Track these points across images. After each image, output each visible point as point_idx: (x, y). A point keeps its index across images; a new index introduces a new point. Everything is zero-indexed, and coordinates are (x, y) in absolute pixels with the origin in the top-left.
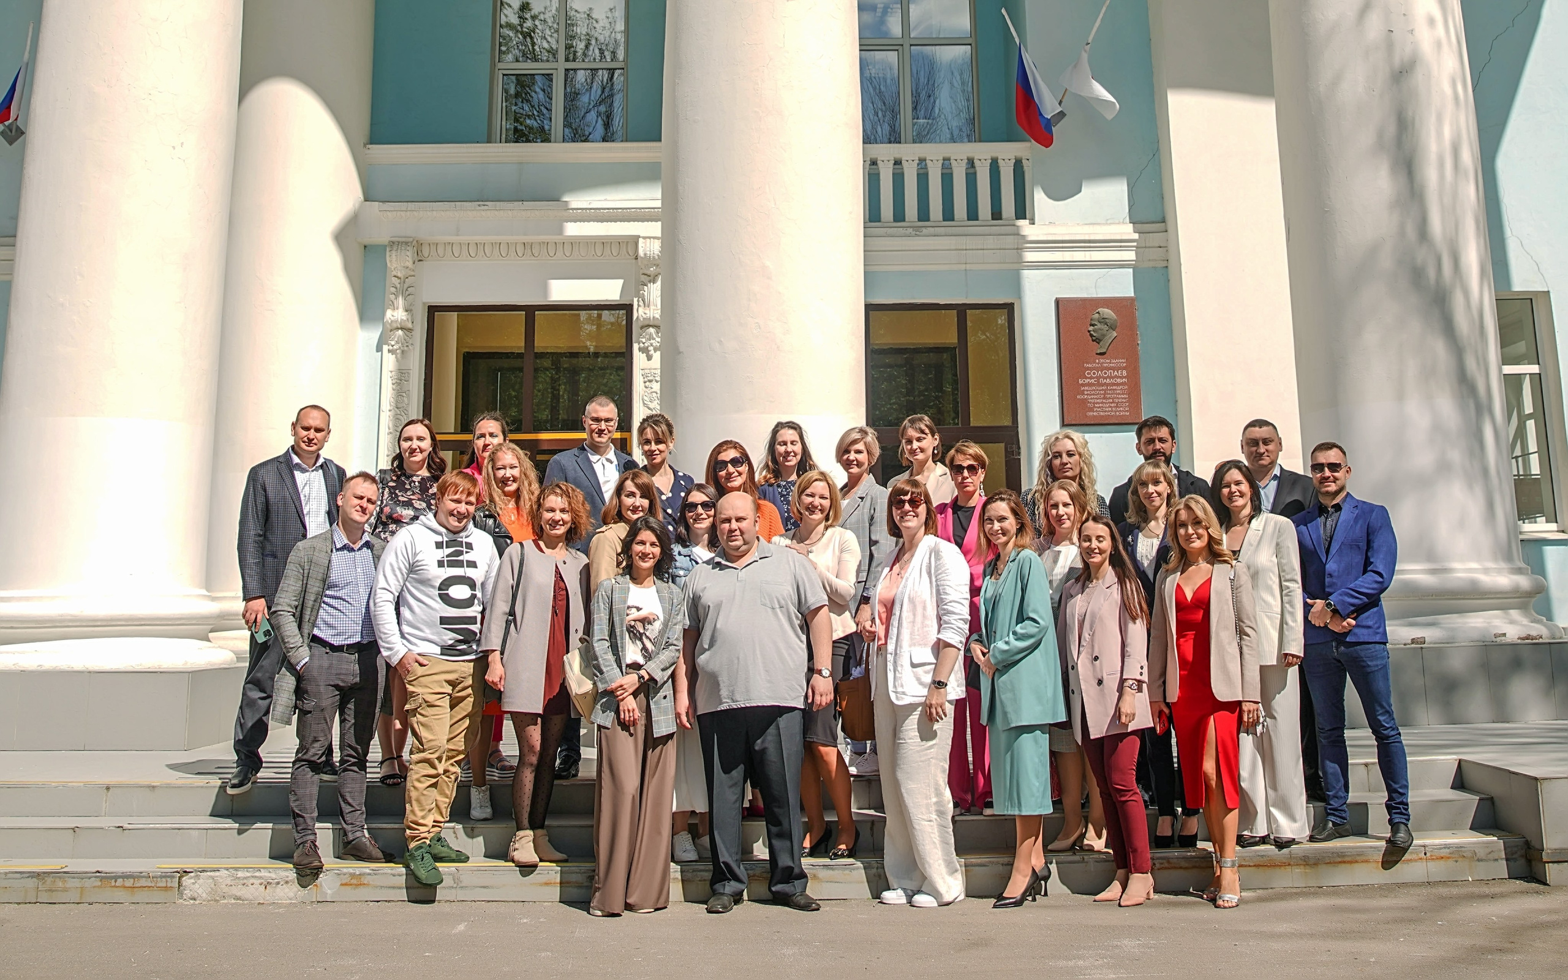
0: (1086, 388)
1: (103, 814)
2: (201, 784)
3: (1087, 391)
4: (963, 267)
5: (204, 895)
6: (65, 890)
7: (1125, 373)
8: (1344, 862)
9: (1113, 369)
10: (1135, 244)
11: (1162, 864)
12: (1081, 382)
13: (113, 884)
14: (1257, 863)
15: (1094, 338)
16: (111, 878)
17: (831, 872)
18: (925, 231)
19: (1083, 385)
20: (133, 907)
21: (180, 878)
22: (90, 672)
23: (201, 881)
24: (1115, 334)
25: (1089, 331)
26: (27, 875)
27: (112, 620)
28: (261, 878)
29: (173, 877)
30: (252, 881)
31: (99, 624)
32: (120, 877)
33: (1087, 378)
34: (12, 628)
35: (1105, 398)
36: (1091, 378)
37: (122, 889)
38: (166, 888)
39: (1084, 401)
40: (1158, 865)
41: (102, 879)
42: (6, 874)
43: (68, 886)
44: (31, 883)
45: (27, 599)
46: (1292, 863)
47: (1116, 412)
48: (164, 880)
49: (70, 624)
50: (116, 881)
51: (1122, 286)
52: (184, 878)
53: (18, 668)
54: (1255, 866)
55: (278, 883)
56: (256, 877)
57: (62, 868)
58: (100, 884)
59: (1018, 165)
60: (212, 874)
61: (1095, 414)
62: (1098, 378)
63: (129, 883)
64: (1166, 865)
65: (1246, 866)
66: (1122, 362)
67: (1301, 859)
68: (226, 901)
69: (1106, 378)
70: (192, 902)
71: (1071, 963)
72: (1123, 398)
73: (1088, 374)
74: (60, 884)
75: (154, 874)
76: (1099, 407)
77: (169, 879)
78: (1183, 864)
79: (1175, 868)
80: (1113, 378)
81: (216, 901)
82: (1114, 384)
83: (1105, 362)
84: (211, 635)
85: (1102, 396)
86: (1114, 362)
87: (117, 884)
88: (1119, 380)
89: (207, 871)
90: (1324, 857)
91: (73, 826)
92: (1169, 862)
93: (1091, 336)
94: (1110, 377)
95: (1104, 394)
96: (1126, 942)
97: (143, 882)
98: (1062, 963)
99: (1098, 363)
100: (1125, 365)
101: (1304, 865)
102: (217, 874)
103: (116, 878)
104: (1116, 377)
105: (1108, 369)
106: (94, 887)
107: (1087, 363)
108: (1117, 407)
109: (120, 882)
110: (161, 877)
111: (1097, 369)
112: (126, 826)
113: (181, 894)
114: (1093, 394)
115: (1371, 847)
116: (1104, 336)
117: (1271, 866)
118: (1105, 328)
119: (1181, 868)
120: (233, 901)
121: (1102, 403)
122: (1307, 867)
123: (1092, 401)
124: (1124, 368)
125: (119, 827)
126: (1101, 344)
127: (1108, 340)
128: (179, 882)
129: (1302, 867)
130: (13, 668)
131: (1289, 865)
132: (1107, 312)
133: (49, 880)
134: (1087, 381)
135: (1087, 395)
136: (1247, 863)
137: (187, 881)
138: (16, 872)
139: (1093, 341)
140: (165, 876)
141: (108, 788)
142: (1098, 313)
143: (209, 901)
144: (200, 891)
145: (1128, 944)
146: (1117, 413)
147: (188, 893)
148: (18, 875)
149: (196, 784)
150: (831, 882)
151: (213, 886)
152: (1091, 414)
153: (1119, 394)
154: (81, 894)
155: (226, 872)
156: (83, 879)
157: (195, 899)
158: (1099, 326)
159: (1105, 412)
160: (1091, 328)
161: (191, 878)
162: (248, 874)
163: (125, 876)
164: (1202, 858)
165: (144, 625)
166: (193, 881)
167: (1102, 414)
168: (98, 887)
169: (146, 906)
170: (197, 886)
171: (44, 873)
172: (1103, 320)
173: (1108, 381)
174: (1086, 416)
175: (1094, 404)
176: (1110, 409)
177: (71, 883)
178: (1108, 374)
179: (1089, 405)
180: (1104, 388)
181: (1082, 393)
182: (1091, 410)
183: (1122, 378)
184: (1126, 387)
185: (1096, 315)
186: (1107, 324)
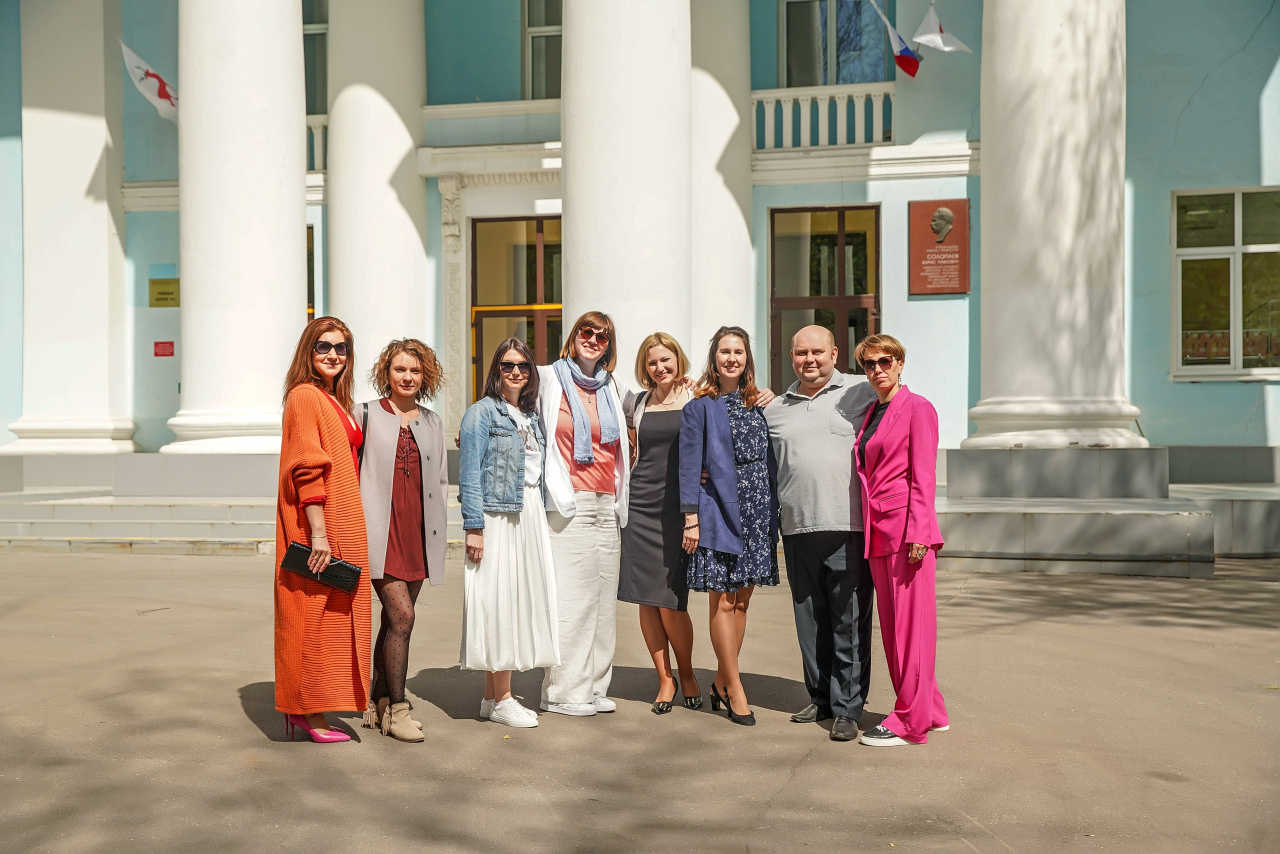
0: (927, 267)
3: (928, 269)
4: (840, 180)
6: (206, 549)
7: (957, 256)
9: (949, 253)
10: (968, 158)
12: (923, 263)
13: (227, 546)
15: (935, 231)
18: (812, 154)
19: (925, 265)
20: (235, 555)
21: (257, 544)
23: (267, 546)
24: (951, 227)
25: (931, 226)
26: (188, 542)
29: (254, 544)
32: (230, 544)
33: (928, 260)
35: (941, 275)
36: (932, 260)
37: (231, 549)
38: (251, 549)
39: (926, 277)
41: (222, 544)
42: (179, 542)
43: (207, 547)
44: (190, 546)
47: (949, 285)
51: (957, 190)
57: (203, 540)
58: (221, 547)
59: (887, 99)
61: (933, 286)
62: (937, 260)
63: (234, 546)
66: (956, 248)
69: (943, 260)
70: (263, 555)
72: (955, 275)
73: (929, 257)
74: (204, 546)
75: (245, 543)
76: (936, 281)
77: (252, 545)
80: (948, 259)
82: (948, 264)
83: (943, 248)
85: (939, 273)
86: (950, 248)
87: (229, 547)
88: (952, 262)
91: (211, 523)
93: (933, 229)
94: (946, 259)
95: (941, 272)
97: (240, 546)
99: (937, 249)
100: (957, 250)
103: (228, 544)
104: (950, 259)
105: (945, 253)
106: (219, 548)
107: (929, 249)
108: (950, 281)
110: (249, 544)
111: (936, 253)
112: (236, 523)
113: (258, 552)
114: (932, 272)
116: (942, 228)
118: (943, 222)
121: (939, 278)
123: (931, 277)
124: (955, 253)
125: (233, 524)
126: (940, 234)
127: (945, 231)
128: (257, 546)
132: (946, 211)
133: (198, 545)
134: (928, 262)
135: (928, 272)
137: (260, 546)
138: (184, 541)
139: (934, 232)
140: (252, 543)
141: (230, 507)
142: (939, 211)
144: (267, 551)
146: (950, 286)
147: (261, 552)
152: (930, 286)
153: (952, 271)
154: (213, 550)
156: (213, 544)
158: (938, 221)
159: (941, 284)
160: (933, 223)
161: (262, 544)
163: (232, 543)
166: (263, 546)
167: (938, 286)
169: (242, 555)
170: (265, 548)
171: (196, 541)
172: (942, 217)
173: (944, 262)
174: (926, 288)
175: (933, 279)
176: (944, 283)
177: (209, 546)
178: (944, 256)
179: (929, 280)
180: (941, 267)
181: (924, 271)
182: (931, 283)
183: (955, 259)
184: (957, 266)
185: (937, 214)
186: (944, 219)
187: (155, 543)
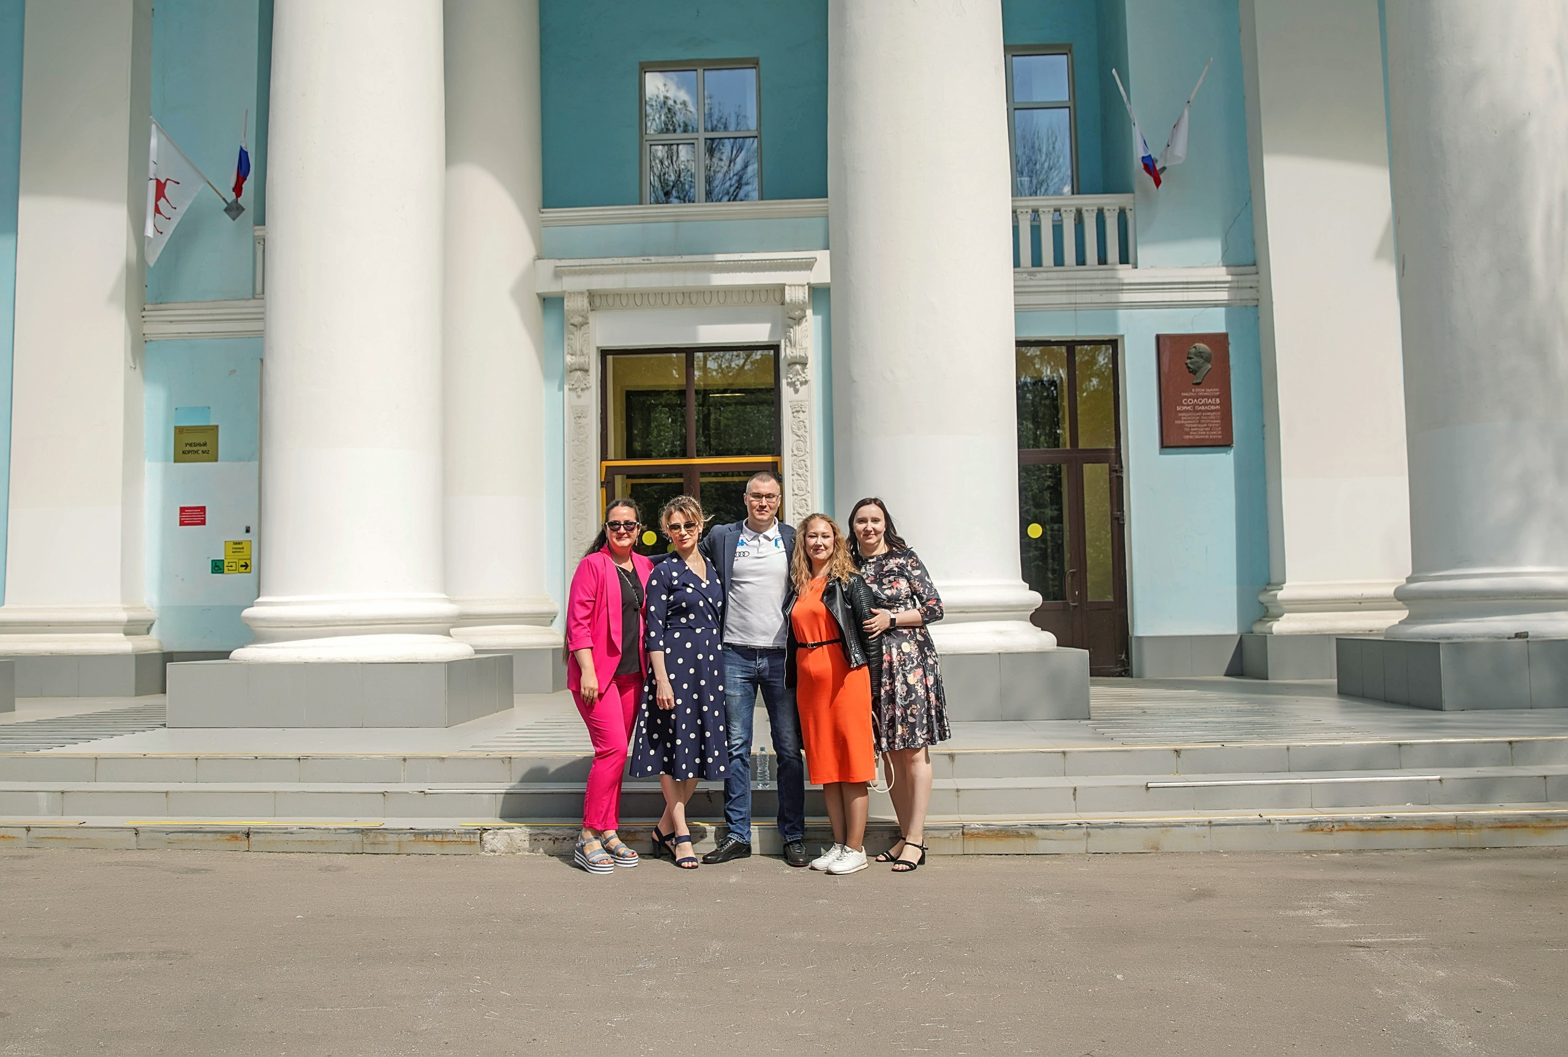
0: (1183, 414)
1: (403, 781)
2: (483, 756)
3: (1184, 417)
4: (1073, 307)
5: (502, 848)
6: (386, 843)
7: (1218, 400)
8: (1505, 827)
9: (1208, 397)
10: (1228, 285)
11: (1339, 826)
12: (1178, 409)
13: (425, 839)
14: (1426, 827)
15: (1191, 370)
16: (423, 834)
17: (1045, 831)
19: (1180, 412)
20: (444, 857)
21: (481, 834)
22: (362, 663)
23: (499, 837)
24: (1209, 366)
25: (1186, 364)
26: (353, 831)
27: (374, 620)
28: (549, 834)
29: (475, 833)
30: (542, 837)
31: (364, 623)
32: (430, 833)
33: (1184, 405)
34: (292, 627)
35: (1199, 423)
36: (1188, 405)
37: (433, 843)
38: (470, 843)
39: (1182, 426)
40: (1336, 828)
41: (415, 834)
42: (335, 829)
43: (387, 840)
44: (357, 837)
45: (303, 603)
46: (1458, 827)
47: (1209, 435)
48: (467, 836)
49: (340, 623)
50: (427, 837)
51: (1214, 323)
52: (484, 835)
53: (301, 660)
54: (1424, 829)
55: (565, 839)
56: (545, 834)
57: (381, 825)
58: (414, 838)
59: (1122, 214)
60: (508, 831)
61: (1191, 437)
62: (1194, 405)
63: (439, 838)
64: (1345, 827)
65: (1416, 829)
66: (1216, 391)
67: (1466, 824)
68: (521, 854)
69: (1201, 405)
70: (492, 853)
71: (1300, 913)
72: (1216, 423)
73: (1185, 401)
74: (381, 839)
75: (459, 831)
76: (1195, 431)
77: (472, 835)
78: (1360, 826)
79: (1352, 830)
80: (1207, 405)
81: (513, 853)
82: (1208, 411)
83: (1200, 391)
84: (452, 631)
85: (1198, 421)
86: (1209, 391)
87: (429, 839)
88: (1213, 408)
89: (503, 829)
90: (1487, 822)
91: (383, 791)
92: (1346, 825)
93: (1188, 368)
94: (1205, 405)
95: (1200, 420)
96: (1336, 894)
97: (450, 838)
98: (1291, 913)
100: (1218, 393)
101: (1469, 829)
102: (512, 831)
103: (427, 834)
104: (1210, 404)
105: (1203, 397)
106: (410, 841)
107: (1185, 392)
108: (1210, 431)
109: (430, 837)
110: (465, 833)
111: (1193, 397)
112: (427, 791)
113: (483, 847)
114: (1189, 420)
115: (1530, 815)
116: (1200, 368)
117: (1438, 829)
118: (1202, 361)
119: (1357, 830)
120: (527, 854)
121: (1197, 427)
122: (1471, 830)
123: (1188, 426)
124: (1216, 397)
125: (421, 792)
126: (1197, 374)
127: (1204, 371)
128: (480, 838)
129: (1467, 830)
130: (297, 660)
131: (1455, 828)
132: (1202, 346)
133: (372, 835)
134: (1184, 408)
135: (1184, 420)
136: (1417, 827)
137: (486, 836)
138: (344, 829)
139: (1190, 372)
140: (468, 833)
141: (405, 760)
142: (1195, 347)
143: (507, 853)
144: (499, 845)
145: (1342, 897)
146: (1211, 437)
147: (488, 847)
148: (346, 831)
149: (478, 756)
150: (1046, 839)
151: (509, 841)
152: (1187, 437)
153: (1212, 419)
154: (399, 846)
155: (519, 829)
156: (399, 834)
157: (495, 851)
158: (1195, 359)
159: (1201, 435)
160: (1189, 361)
161: (490, 834)
162: (538, 832)
163: (435, 833)
164: (1377, 821)
165: (401, 623)
166: (492, 837)
167: (1197, 437)
168: (413, 841)
169: (455, 857)
170: (495, 841)
171: (367, 829)
172: (1200, 354)
173: (1203, 408)
174: (1183, 439)
175: (1190, 428)
176: (1205, 433)
177: (390, 838)
178: (1203, 401)
179: (1186, 429)
180: (1199, 414)
181: (1180, 419)
182: (1188, 433)
183: (1215, 405)
184: (1219, 413)
185: (1193, 350)
186: (1202, 357)
187: (291, 833)
